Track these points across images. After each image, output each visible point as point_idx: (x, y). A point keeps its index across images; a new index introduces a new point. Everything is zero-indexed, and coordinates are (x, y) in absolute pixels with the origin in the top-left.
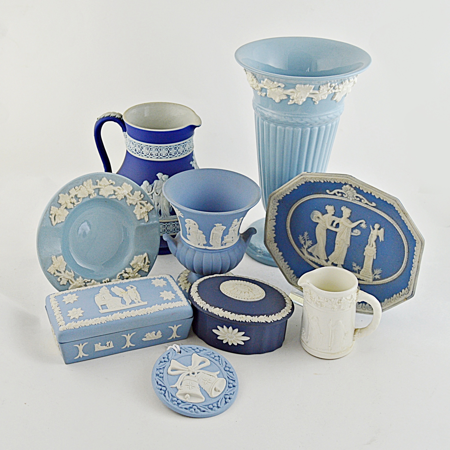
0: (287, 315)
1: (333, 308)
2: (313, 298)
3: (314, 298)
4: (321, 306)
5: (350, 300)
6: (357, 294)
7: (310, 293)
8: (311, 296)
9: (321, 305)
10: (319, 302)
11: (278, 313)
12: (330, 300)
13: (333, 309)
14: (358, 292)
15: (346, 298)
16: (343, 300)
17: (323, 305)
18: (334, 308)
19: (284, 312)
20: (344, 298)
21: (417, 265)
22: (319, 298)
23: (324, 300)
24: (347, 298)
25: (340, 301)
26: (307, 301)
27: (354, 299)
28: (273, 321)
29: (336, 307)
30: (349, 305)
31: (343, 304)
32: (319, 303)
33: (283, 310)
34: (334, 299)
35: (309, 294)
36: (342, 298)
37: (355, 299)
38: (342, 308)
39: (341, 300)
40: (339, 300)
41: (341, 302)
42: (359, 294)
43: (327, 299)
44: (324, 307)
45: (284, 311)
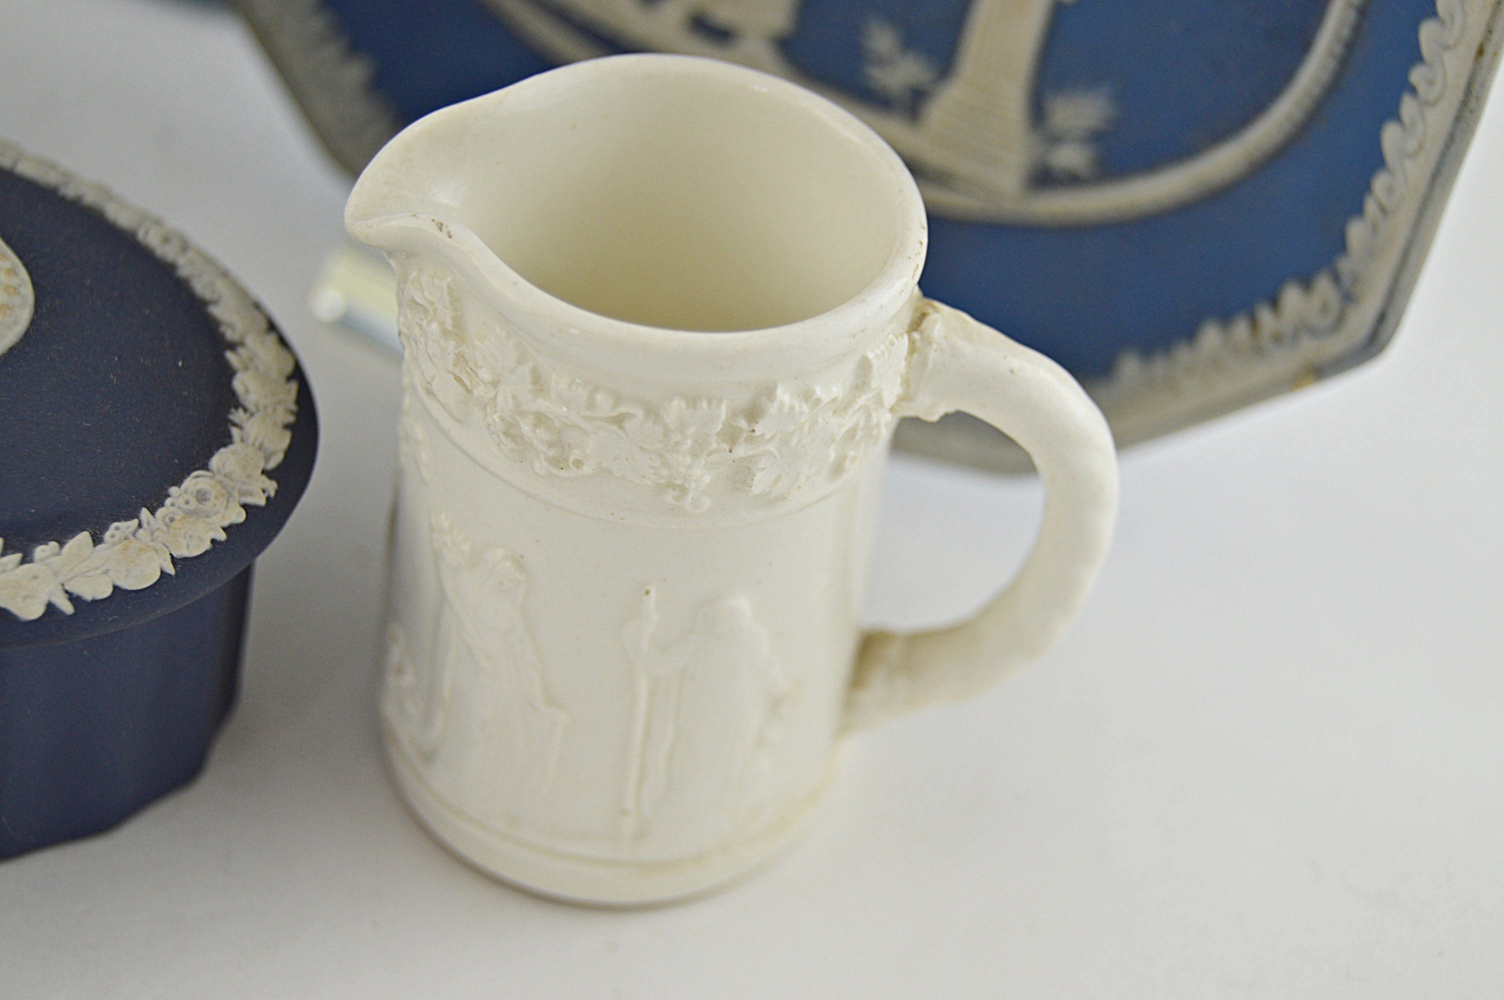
0: (222, 536)
1: (670, 485)
2: (485, 375)
3: (495, 384)
4: (559, 462)
5: (840, 408)
6: (913, 349)
7: (458, 323)
8: (461, 358)
9: (552, 453)
10: (541, 419)
11: (133, 514)
12: (653, 412)
13: (669, 497)
14: (918, 322)
15: (807, 395)
16: (773, 409)
17: (575, 455)
18: (683, 490)
19: (194, 504)
20: (783, 395)
21: (1462, 83)
22: (539, 384)
23: (591, 404)
24: (819, 391)
25: (743, 423)
26: (430, 392)
27: (879, 400)
28: (73, 598)
29: (707, 479)
30: (832, 455)
31: (771, 447)
32: (542, 433)
33: (194, 482)
34: (693, 401)
35: (445, 333)
36: (770, 392)
37: (892, 392)
38: (760, 483)
39: (753, 414)
40: (734, 414)
41: (759, 429)
42: (928, 341)
43: (618, 400)
44: (586, 470)
45: (202, 497)
